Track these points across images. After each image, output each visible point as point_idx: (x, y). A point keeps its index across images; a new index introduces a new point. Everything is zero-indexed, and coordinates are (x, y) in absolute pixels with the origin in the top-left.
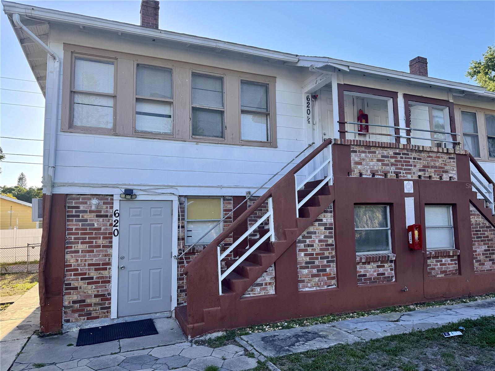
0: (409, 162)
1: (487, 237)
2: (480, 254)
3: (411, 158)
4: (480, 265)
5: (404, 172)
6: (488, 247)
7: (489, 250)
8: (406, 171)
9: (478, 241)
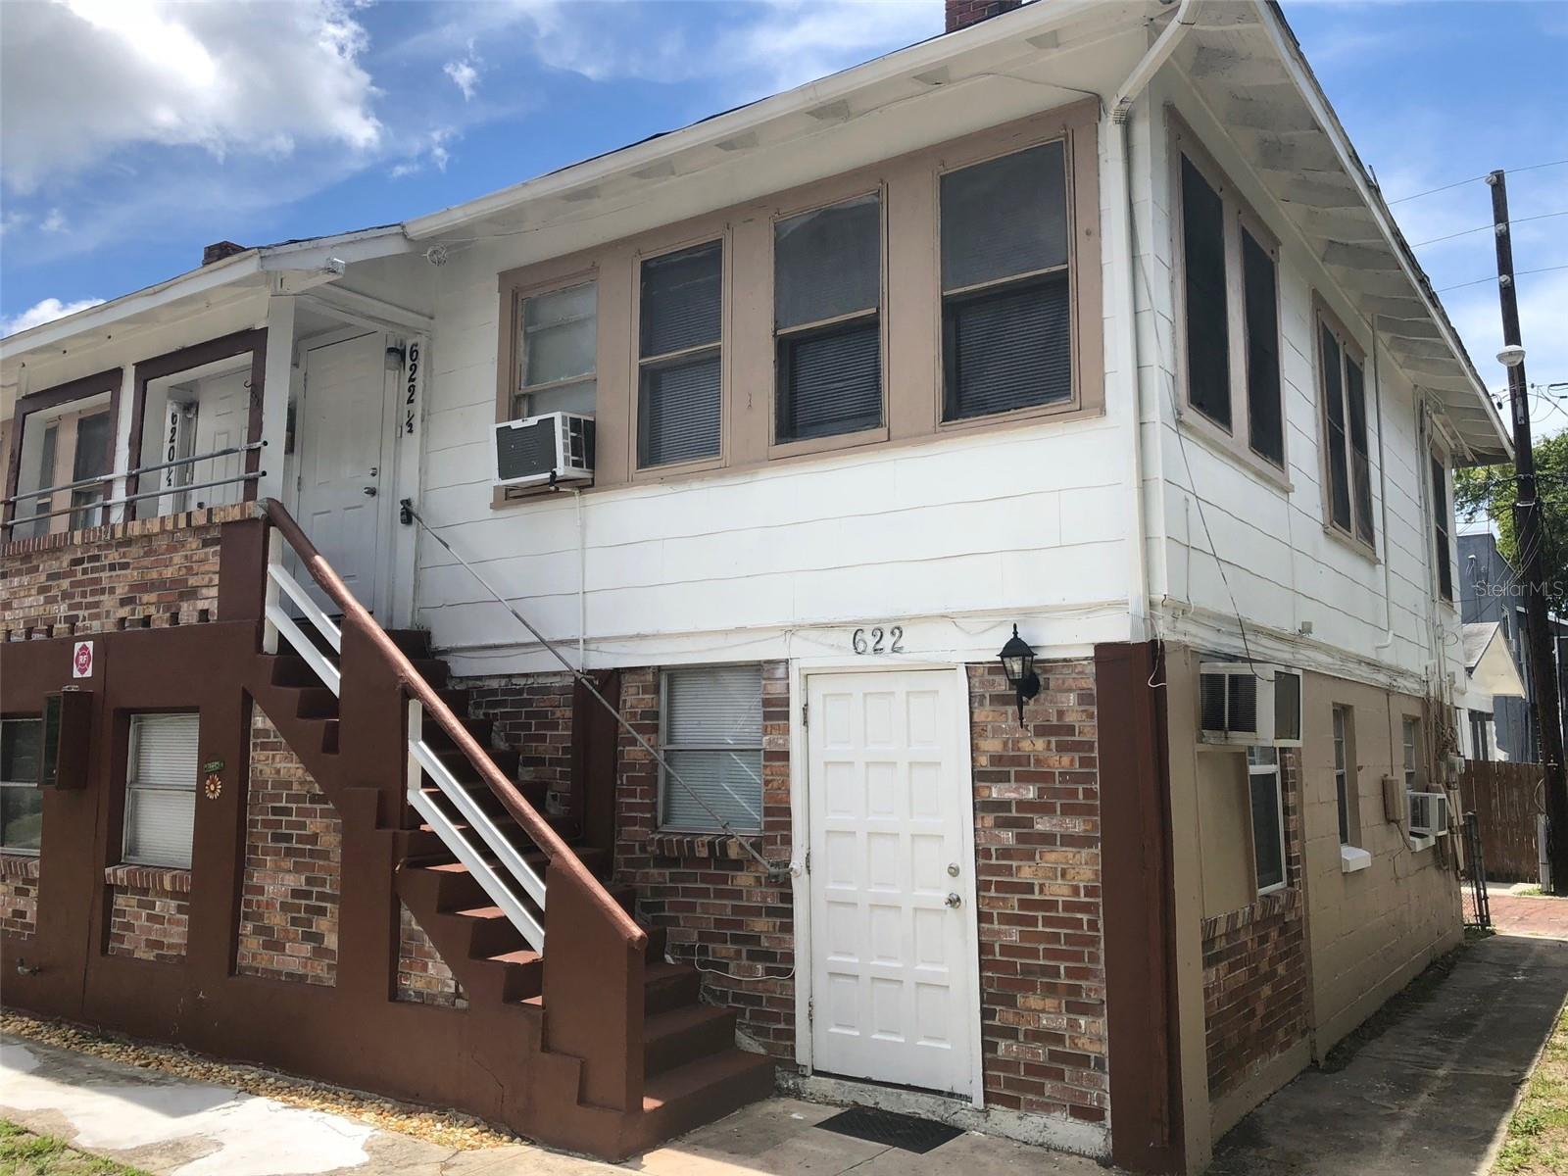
0: (98, 581)
1: (313, 838)
2: (273, 905)
3: (103, 569)
4: (267, 946)
5: (86, 613)
6: (309, 881)
7: (307, 895)
8: (90, 611)
9: (276, 852)
